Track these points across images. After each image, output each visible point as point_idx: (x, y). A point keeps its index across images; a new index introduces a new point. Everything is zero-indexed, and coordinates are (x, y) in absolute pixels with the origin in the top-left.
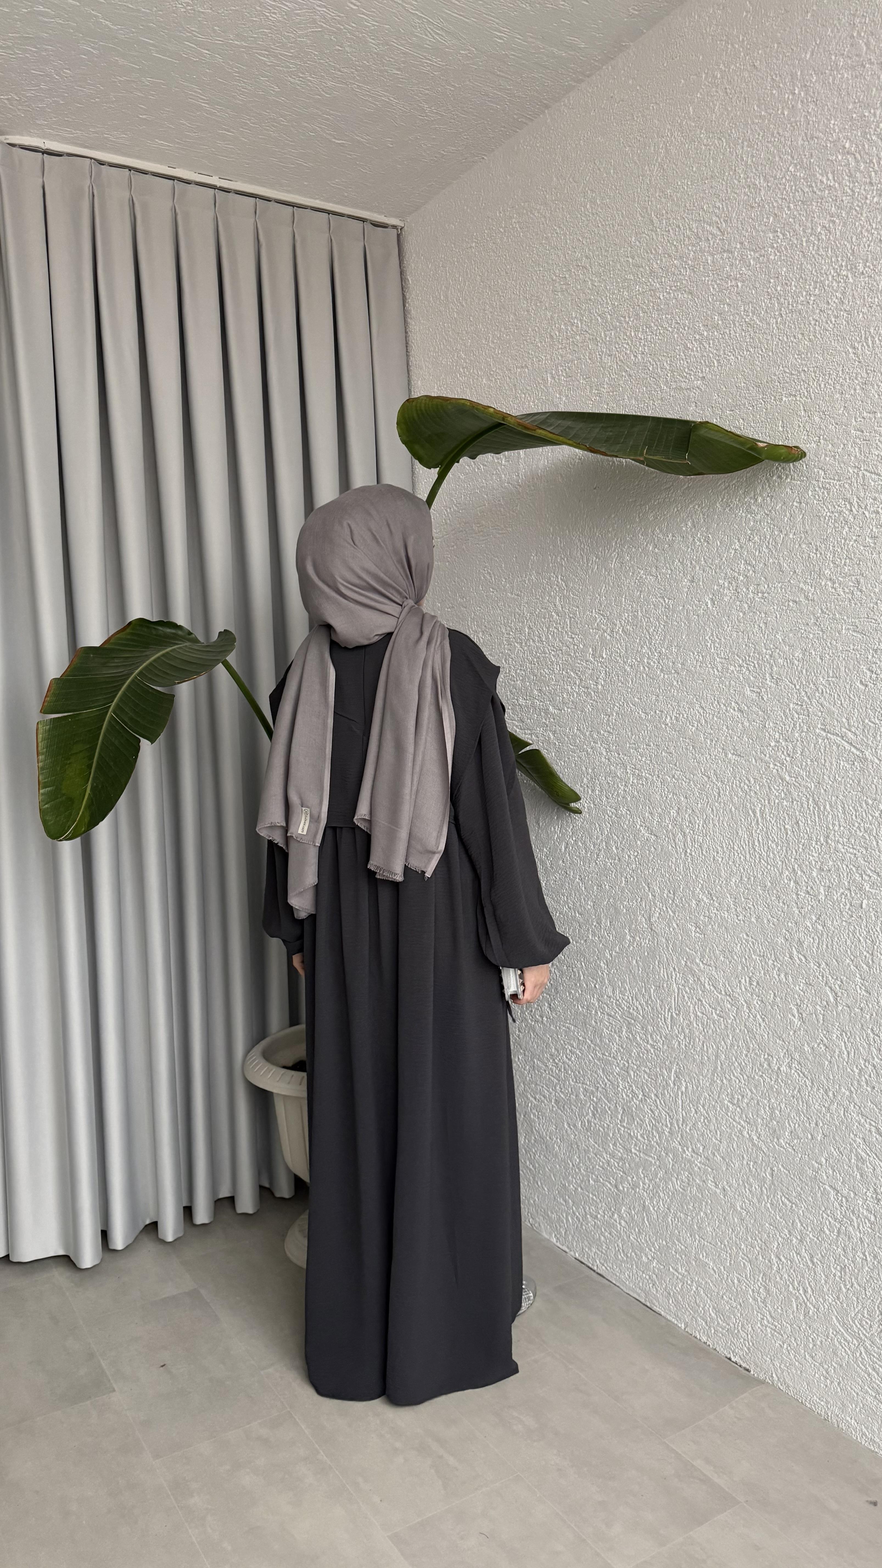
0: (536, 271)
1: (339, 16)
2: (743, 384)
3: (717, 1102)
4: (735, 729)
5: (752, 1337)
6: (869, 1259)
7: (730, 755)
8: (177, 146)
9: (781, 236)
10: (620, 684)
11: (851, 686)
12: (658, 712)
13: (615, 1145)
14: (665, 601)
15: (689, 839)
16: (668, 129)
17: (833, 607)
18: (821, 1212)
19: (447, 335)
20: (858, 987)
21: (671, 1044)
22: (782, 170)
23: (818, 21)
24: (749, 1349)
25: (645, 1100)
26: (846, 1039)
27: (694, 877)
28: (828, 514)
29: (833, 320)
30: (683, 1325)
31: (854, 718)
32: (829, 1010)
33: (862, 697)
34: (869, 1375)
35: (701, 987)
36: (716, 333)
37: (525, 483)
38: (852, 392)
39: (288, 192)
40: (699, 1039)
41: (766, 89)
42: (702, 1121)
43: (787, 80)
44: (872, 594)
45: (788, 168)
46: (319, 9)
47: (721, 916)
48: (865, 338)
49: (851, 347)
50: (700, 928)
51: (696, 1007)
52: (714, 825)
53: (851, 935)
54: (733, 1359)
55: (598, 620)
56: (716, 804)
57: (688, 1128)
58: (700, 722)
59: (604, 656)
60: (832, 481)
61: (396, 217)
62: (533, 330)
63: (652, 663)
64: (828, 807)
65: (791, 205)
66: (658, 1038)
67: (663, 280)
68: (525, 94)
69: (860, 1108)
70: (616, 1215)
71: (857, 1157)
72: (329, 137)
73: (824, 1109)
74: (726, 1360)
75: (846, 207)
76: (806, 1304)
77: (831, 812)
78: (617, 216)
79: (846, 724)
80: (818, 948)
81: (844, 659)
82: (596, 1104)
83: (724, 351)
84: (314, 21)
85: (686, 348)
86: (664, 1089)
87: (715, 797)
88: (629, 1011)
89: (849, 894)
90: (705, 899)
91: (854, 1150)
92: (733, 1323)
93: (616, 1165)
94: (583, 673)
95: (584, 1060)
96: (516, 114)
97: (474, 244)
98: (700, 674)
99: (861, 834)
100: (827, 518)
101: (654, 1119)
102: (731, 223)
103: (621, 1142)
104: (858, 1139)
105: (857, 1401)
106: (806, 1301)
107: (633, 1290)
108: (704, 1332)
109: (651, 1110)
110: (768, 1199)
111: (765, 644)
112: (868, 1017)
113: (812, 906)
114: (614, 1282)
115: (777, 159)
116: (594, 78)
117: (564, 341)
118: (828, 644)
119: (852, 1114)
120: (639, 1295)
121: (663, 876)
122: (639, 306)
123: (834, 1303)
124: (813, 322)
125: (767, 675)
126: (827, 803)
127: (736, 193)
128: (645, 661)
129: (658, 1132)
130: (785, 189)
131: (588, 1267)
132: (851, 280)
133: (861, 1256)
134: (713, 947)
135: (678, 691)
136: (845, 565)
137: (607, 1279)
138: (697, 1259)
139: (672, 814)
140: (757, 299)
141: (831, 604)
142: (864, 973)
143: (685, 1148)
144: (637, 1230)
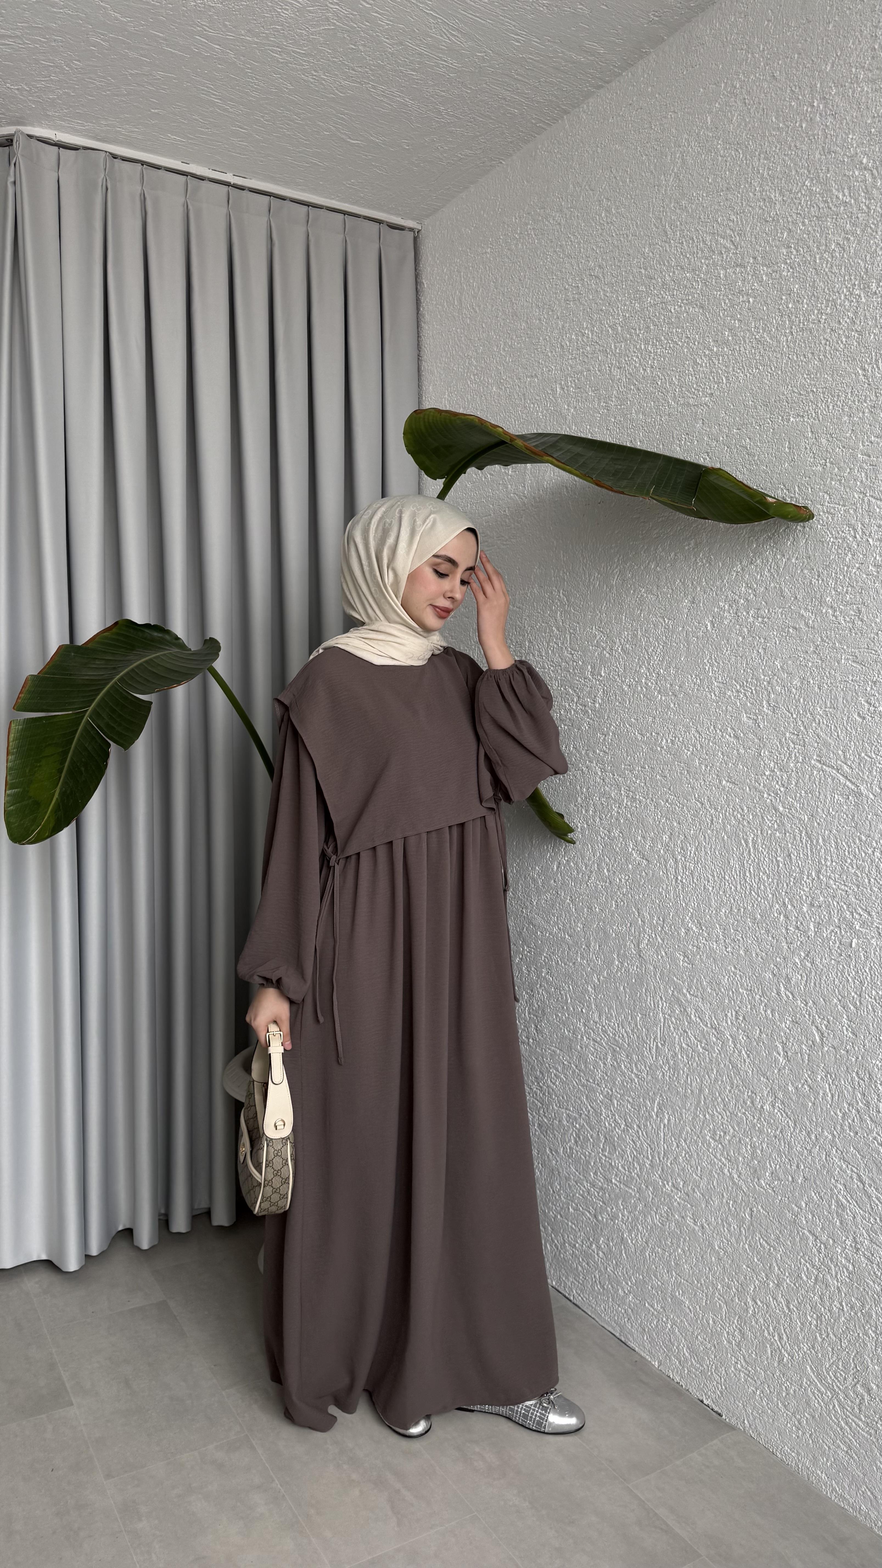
0: (549, 279)
1: (352, 14)
2: (750, 403)
3: (698, 1137)
4: (730, 756)
5: (725, 1380)
6: (845, 1309)
7: (724, 782)
8: (190, 141)
9: (795, 253)
10: (617, 704)
11: (848, 718)
12: (654, 734)
13: (595, 1174)
14: (665, 621)
15: (680, 866)
16: (686, 139)
17: (833, 636)
18: (799, 1257)
19: (459, 341)
20: (844, 1028)
21: (655, 1074)
22: (797, 184)
23: (839, 32)
24: (721, 1393)
25: (627, 1129)
26: (831, 1081)
27: (684, 905)
28: (832, 539)
29: (844, 340)
30: (656, 1363)
31: (851, 751)
32: (814, 1050)
33: (858, 729)
34: (841, 1429)
35: (687, 1018)
36: (725, 349)
37: (531, 495)
38: (861, 414)
39: (303, 190)
40: (684, 1072)
41: (785, 100)
42: (683, 1155)
43: (806, 92)
44: (873, 625)
45: (804, 183)
46: (332, 6)
47: (710, 947)
48: (876, 359)
49: (860, 369)
50: (688, 958)
51: (682, 1038)
52: (706, 853)
53: (839, 974)
54: (705, 1402)
55: (598, 638)
56: (709, 831)
57: (669, 1161)
58: (695, 746)
59: (603, 675)
60: (837, 506)
61: (413, 219)
62: (545, 339)
63: (650, 684)
64: (821, 841)
65: (806, 220)
66: (643, 1067)
67: (675, 293)
68: (544, 99)
69: (842, 1153)
70: (594, 1246)
71: (837, 1202)
72: (344, 136)
73: (805, 1151)
74: (699, 1402)
75: (862, 224)
76: (781, 1352)
77: (823, 846)
78: (631, 226)
79: (842, 757)
80: (806, 985)
81: (842, 690)
82: (579, 1130)
83: (733, 367)
84: (327, 19)
85: (695, 362)
86: (646, 1120)
87: (708, 824)
88: (615, 1039)
89: (838, 932)
90: (694, 928)
91: (835, 1197)
92: (707, 1365)
93: (597, 1195)
94: (582, 690)
95: (568, 1085)
96: (534, 119)
97: (489, 250)
98: (697, 697)
99: (853, 871)
100: (830, 544)
101: (636, 1150)
102: (745, 236)
103: (602, 1171)
104: (839, 1185)
105: (828, 1455)
106: (781, 1348)
107: (608, 1323)
108: (677, 1372)
109: (633, 1140)
110: (746, 1240)
111: (763, 670)
112: (853, 1059)
113: (801, 942)
114: (590, 1314)
115: (793, 173)
116: (614, 84)
117: (574, 352)
118: (827, 673)
119: (834, 1158)
120: (613, 1328)
121: (653, 902)
122: (650, 318)
123: (808, 1352)
124: (823, 342)
125: (764, 702)
126: (820, 838)
127: (751, 206)
128: (643, 681)
129: (639, 1164)
130: (800, 203)
131: (565, 1296)
132: (863, 300)
133: (838, 1305)
134: (701, 978)
135: (674, 714)
136: (847, 593)
137: (583, 1310)
138: (673, 1297)
139: (664, 839)
140: (768, 315)
141: (831, 632)
142: (851, 1014)
143: (665, 1182)
144: (614, 1262)
